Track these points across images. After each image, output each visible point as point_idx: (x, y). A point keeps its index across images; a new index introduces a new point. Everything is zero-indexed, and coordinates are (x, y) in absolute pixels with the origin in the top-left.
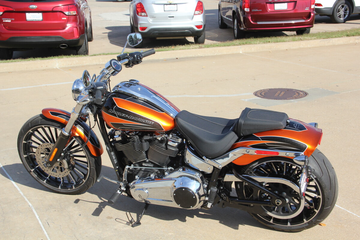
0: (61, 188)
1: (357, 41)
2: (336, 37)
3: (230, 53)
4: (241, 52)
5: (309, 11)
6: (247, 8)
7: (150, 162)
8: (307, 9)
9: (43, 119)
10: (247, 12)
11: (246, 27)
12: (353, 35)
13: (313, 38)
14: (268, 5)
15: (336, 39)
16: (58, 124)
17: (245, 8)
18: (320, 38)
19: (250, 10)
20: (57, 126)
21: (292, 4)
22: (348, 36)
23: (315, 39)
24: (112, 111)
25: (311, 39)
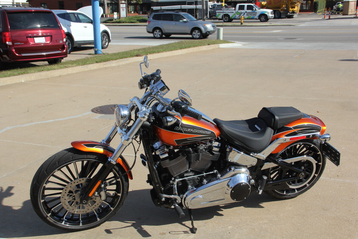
0: (83, 224)
1: (105, 66)
2: (89, 64)
3: (14, 83)
4: (23, 81)
5: (63, 44)
6: (8, 41)
7: (191, 171)
8: (61, 42)
9: (75, 154)
10: (9, 46)
11: (10, 58)
12: (100, 62)
13: (74, 65)
14: (29, 39)
15: (92, 65)
16: (94, 156)
17: (7, 41)
18: (79, 65)
19: (13, 43)
20: (94, 158)
21: (49, 38)
22: (97, 62)
23: (76, 66)
24: (178, 129)
25: (74, 66)
